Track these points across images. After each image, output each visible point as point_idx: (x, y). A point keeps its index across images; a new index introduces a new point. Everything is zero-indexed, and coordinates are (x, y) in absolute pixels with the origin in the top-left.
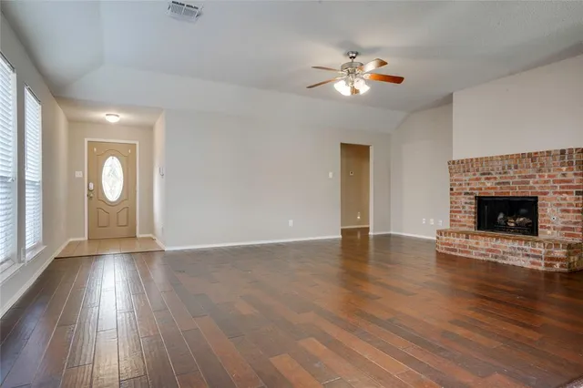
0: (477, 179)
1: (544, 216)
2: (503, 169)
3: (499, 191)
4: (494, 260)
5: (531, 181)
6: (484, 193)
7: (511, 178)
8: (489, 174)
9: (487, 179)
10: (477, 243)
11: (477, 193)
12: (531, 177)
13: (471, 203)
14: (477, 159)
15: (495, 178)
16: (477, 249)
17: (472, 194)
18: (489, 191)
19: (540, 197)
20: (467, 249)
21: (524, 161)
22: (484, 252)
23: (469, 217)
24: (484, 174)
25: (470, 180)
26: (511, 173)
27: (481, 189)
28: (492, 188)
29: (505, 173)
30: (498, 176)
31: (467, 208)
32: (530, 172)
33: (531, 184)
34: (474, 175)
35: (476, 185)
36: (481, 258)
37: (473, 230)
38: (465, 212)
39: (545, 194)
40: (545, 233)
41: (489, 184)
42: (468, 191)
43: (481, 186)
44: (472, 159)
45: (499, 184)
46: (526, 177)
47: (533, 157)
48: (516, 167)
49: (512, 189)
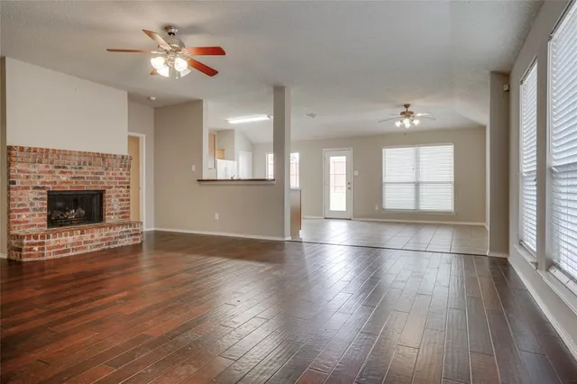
0: (50, 172)
1: (109, 205)
2: (79, 164)
3: (74, 185)
4: (107, 247)
5: (101, 177)
6: (58, 187)
7: (85, 173)
8: (64, 167)
9: (62, 172)
10: (92, 236)
11: (51, 187)
12: (101, 173)
13: (41, 199)
14: (54, 150)
15: (71, 173)
16: (92, 242)
17: (43, 188)
18: (64, 185)
19: (107, 190)
20: (83, 245)
21: (97, 159)
22: (99, 243)
23: (40, 215)
24: (59, 167)
25: (41, 172)
26: (85, 169)
27: (55, 182)
28: (67, 182)
29: (80, 168)
30: (73, 170)
31: (38, 204)
32: (100, 169)
33: (101, 180)
34: (47, 167)
35: (47, 178)
36: (96, 249)
37: (46, 229)
38: (35, 210)
39: (110, 188)
40: (110, 219)
41: (64, 178)
42: (38, 184)
43: (55, 179)
44: (48, 150)
45: (74, 178)
46: (97, 173)
47: (104, 157)
48: (90, 164)
49: (86, 183)
